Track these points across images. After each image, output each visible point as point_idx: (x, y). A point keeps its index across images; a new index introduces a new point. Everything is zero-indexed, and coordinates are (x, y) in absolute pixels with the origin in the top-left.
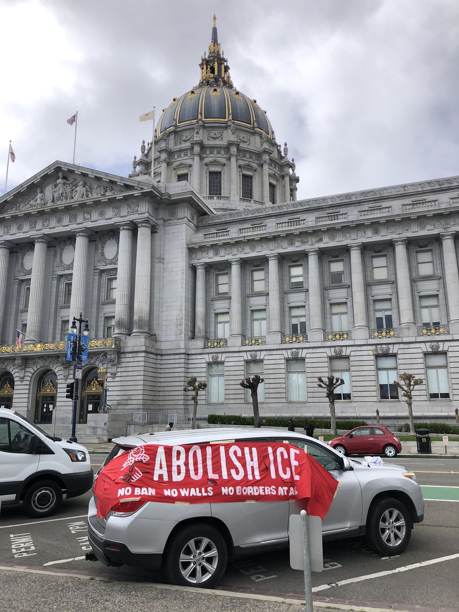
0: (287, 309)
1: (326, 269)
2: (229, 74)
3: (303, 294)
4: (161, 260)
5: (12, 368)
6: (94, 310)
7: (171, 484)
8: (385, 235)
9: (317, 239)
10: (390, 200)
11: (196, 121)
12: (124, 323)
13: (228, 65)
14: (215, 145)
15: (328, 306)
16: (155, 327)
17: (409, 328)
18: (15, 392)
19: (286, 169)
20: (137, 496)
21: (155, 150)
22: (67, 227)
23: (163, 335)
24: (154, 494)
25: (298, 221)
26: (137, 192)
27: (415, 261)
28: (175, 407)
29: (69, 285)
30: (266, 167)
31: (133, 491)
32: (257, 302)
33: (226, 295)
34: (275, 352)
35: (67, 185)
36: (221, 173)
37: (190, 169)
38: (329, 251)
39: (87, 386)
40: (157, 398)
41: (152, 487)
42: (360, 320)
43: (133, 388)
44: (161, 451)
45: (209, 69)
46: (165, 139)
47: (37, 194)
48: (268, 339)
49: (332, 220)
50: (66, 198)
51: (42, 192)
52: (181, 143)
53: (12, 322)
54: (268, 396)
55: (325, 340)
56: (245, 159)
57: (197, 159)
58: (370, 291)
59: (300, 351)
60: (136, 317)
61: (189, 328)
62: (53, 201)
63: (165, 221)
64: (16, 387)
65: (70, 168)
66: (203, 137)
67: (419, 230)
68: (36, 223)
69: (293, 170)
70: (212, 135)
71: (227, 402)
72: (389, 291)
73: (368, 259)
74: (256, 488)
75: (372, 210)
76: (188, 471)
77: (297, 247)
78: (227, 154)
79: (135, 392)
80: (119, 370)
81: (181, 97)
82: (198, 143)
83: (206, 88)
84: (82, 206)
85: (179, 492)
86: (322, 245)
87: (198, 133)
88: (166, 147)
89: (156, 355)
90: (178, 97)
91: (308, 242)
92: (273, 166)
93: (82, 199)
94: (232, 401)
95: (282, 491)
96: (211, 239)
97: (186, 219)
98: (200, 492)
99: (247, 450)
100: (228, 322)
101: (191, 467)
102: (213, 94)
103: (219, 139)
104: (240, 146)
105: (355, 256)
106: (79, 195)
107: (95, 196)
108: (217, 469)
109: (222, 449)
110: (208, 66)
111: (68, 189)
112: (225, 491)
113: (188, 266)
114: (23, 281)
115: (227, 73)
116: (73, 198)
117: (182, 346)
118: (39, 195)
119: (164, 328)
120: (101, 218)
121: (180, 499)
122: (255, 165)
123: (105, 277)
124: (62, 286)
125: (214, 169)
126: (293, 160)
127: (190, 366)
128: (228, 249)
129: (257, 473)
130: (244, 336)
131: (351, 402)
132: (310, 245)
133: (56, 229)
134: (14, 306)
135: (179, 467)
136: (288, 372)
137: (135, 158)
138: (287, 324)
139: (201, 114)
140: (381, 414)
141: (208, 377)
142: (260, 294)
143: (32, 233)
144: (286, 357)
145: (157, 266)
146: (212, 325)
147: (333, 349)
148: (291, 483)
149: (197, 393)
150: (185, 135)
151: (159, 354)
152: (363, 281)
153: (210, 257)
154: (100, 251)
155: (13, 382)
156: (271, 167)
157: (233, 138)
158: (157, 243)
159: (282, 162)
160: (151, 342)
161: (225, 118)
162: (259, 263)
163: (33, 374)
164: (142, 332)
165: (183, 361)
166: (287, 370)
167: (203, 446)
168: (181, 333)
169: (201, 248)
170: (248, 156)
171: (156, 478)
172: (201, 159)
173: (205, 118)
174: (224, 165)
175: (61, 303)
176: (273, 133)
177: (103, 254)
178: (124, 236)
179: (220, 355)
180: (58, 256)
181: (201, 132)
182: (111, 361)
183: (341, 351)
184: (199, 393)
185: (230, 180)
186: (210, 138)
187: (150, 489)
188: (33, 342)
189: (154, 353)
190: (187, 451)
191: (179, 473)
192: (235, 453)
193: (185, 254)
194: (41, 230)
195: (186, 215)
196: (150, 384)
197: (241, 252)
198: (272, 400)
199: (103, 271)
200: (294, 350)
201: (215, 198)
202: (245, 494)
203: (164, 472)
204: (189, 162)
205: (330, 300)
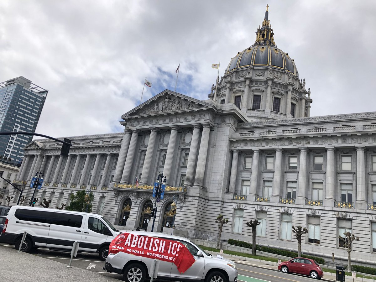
0: (285, 182)
1: (311, 161)
2: (273, 38)
3: (296, 174)
4: (214, 146)
5: (132, 196)
6: (176, 170)
7: (130, 247)
8: (350, 144)
9: (306, 142)
10: (356, 121)
11: (249, 65)
12: (190, 179)
13: (273, 32)
14: (259, 80)
15: (311, 183)
16: (206, 183)
17: (361, 204)
18: (131, 210)
19: (303, 95)
20: (118, 249)
21: (224, 81)
22: (168, 125)
23: (211, 188)
24: (123, 249)
25: (296, 130)
26: (204, 108)
27: (371, 161)
28: (213, 231)
29: (165, 155)
30: (289, 93)
31: (117, 247)
32: (267, 176)
33: (250, 170)
34: (274, 208)
35: (170, 102)
36: (261, 96)
37: (243, 93)
38: (314, 149)
39: (167, 212)
40: (203, 224)
41: (123, 247)
42: (330, 194)
43: (190, 216)
44: (130, 236)
45: (261, 35)
46: (230, 76)
47: (155, 106)
48: (271, 199)
49: (317, 131)
50: (169, 109)
51: (157, 105)
52: (239, 78)
53: (135, 172)
54: (267, 233)
55: (306, 204)
56: (277, 88)
57: (247, 87)
58: (338, 178)
59: (290, 209)
60: (196, 177)
61: (226, 187)
62: (162, 110)
63: (218, 125)
64: (132, 207)
65: (172, 94)
66: (252, 75)
67: (373, 142)
68: (152, 122)
69: (309, 95)
70: (258, 74)
71: (243, 233)
72: (351, 178)
73: (338, 157)
74: (160, 255)
75: (343, 127)
76: (137, 244)
77: (294, 146)
78: (266, 85)
79: (191, 219)
80: (184, 205)
81: (243, 52)
82: (249, 79)
83: (257, 46)
84: (176, 114)
85: (132, 251)
86: (309, 146)
87: (249, 73)
88: (230, 80)
89: (206, 199)
90: (241, 51)
91: (301, 143)
92: (295, 93)
93: (177, 110)
94: (246, 233)
95: (170, 258)
96: (243, 137)
97: (230, 124)
98: (139, 252)
99: (162, 241)
100: (249, 186)
101: (139, 243)
102: (261, 50)
103: (262, 76)
104: (274, 80)
105: (330, 154)
106: (175, 108)
107: (183, 109)
108: (148, 246)
109: (152, 239)
110: (261, 33)
111: (170, 105)
112: (148, 254)
113: (228, 150)
114: (143, 151)
115: (272, 37)
116: (172, 109)
117: (221, 197)
118: (156, 107)
119: (211, 185)
120: (185, 121)
121: (132, 253)
122: (283, 92)
123: (184, 153)
124: (162, 155)
125: (256, 93)
126: (309, 89)
127: (224, 209)
128: (253, 143)
129: (163, 250)
130: (257, 195)
131: (319, 245)
132: (302, 145)
133: (162, 125)
134: (137, 163)
135: (134, 242)
136: (282, 221)
137: (213, 85)
138: (285, 191)
139: (253, 62)
140: (335, 256)
141: (234, 217)
142: (270, 171)
143: (150, 126)
144: (281, 211)
145: (211, 149)
146: (240, 186)
147: (310, 211)
148: (175, 256)
149: (222, 225)
150: (242, 73)
151: (207, 199)
152: (333, 170)
153: (242, 147)
154: (183, 138)
155: (131, 204)
156: (293, 94)
157: (270, 76)
158: (213, 136)
159: (301, 90)
160: (203, 192)
161: (267, 64)
162: (271, 153)
163: (141, 201)
164: (199, 186)
165: (220, 205)
166: (281, 219)
167: (145, 237)
168: (221, 189)
169: (237, 141)
170: (279, 86)
171: (125, 244)
172: (250, 87)
173: (255, 64)
174: (263, 91)
175: (160, 164)
176: (297, 72)
177: (184, 140)
178: (196, 131)
179: (242, 205)
180: (162, 139)
181: (251, 72)
182: (181, 200)
183: (315, 213)
184: (224, 225)
185: (266, 101)
186: (256, 75)
187: (122, 247)
188: (143, 184)
189: (204, 198)
190: (139, 237)
191: (134, 244)
192: (157, 242)
193: (227, 144)
194: (154, 125)
195: (230, 122)
196: (200, 216)
197: (260, 145)
198: (270, 237)
199: (183, 149)
200: (286, 208)
201: (256, 110)
202: (156, 256)
203: (129, 243)
204: (242, 89)
205: (312, 180)
